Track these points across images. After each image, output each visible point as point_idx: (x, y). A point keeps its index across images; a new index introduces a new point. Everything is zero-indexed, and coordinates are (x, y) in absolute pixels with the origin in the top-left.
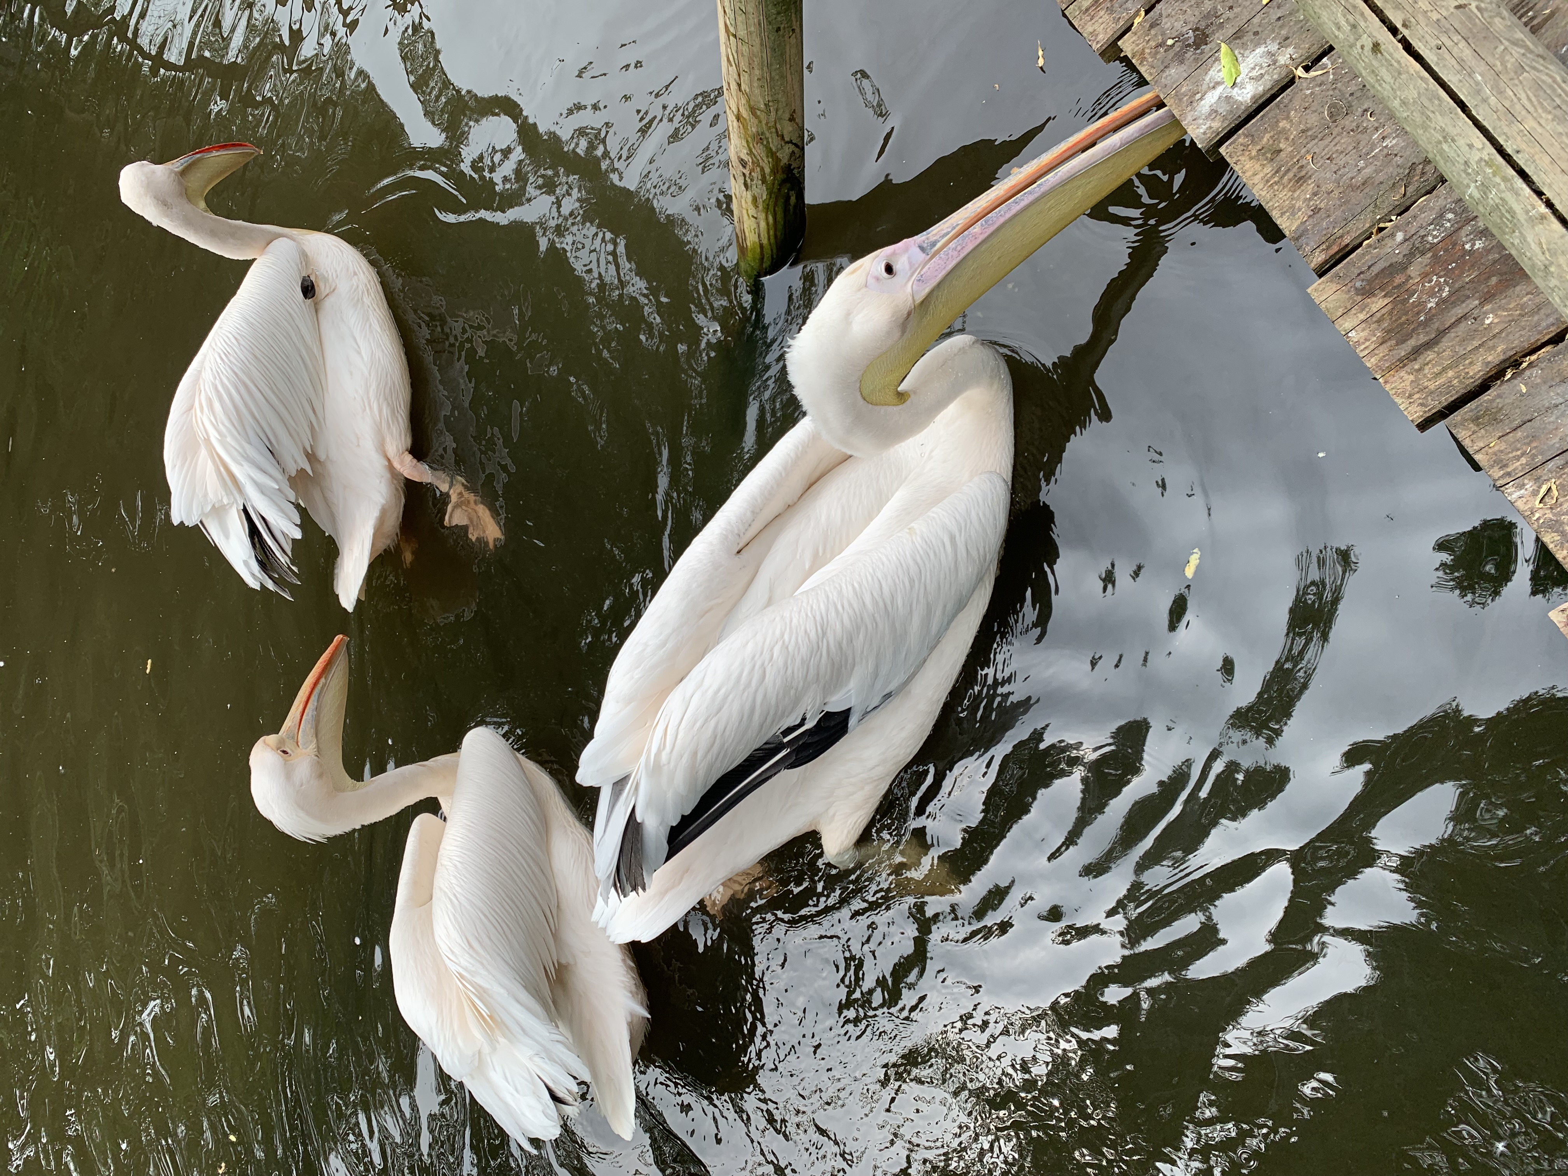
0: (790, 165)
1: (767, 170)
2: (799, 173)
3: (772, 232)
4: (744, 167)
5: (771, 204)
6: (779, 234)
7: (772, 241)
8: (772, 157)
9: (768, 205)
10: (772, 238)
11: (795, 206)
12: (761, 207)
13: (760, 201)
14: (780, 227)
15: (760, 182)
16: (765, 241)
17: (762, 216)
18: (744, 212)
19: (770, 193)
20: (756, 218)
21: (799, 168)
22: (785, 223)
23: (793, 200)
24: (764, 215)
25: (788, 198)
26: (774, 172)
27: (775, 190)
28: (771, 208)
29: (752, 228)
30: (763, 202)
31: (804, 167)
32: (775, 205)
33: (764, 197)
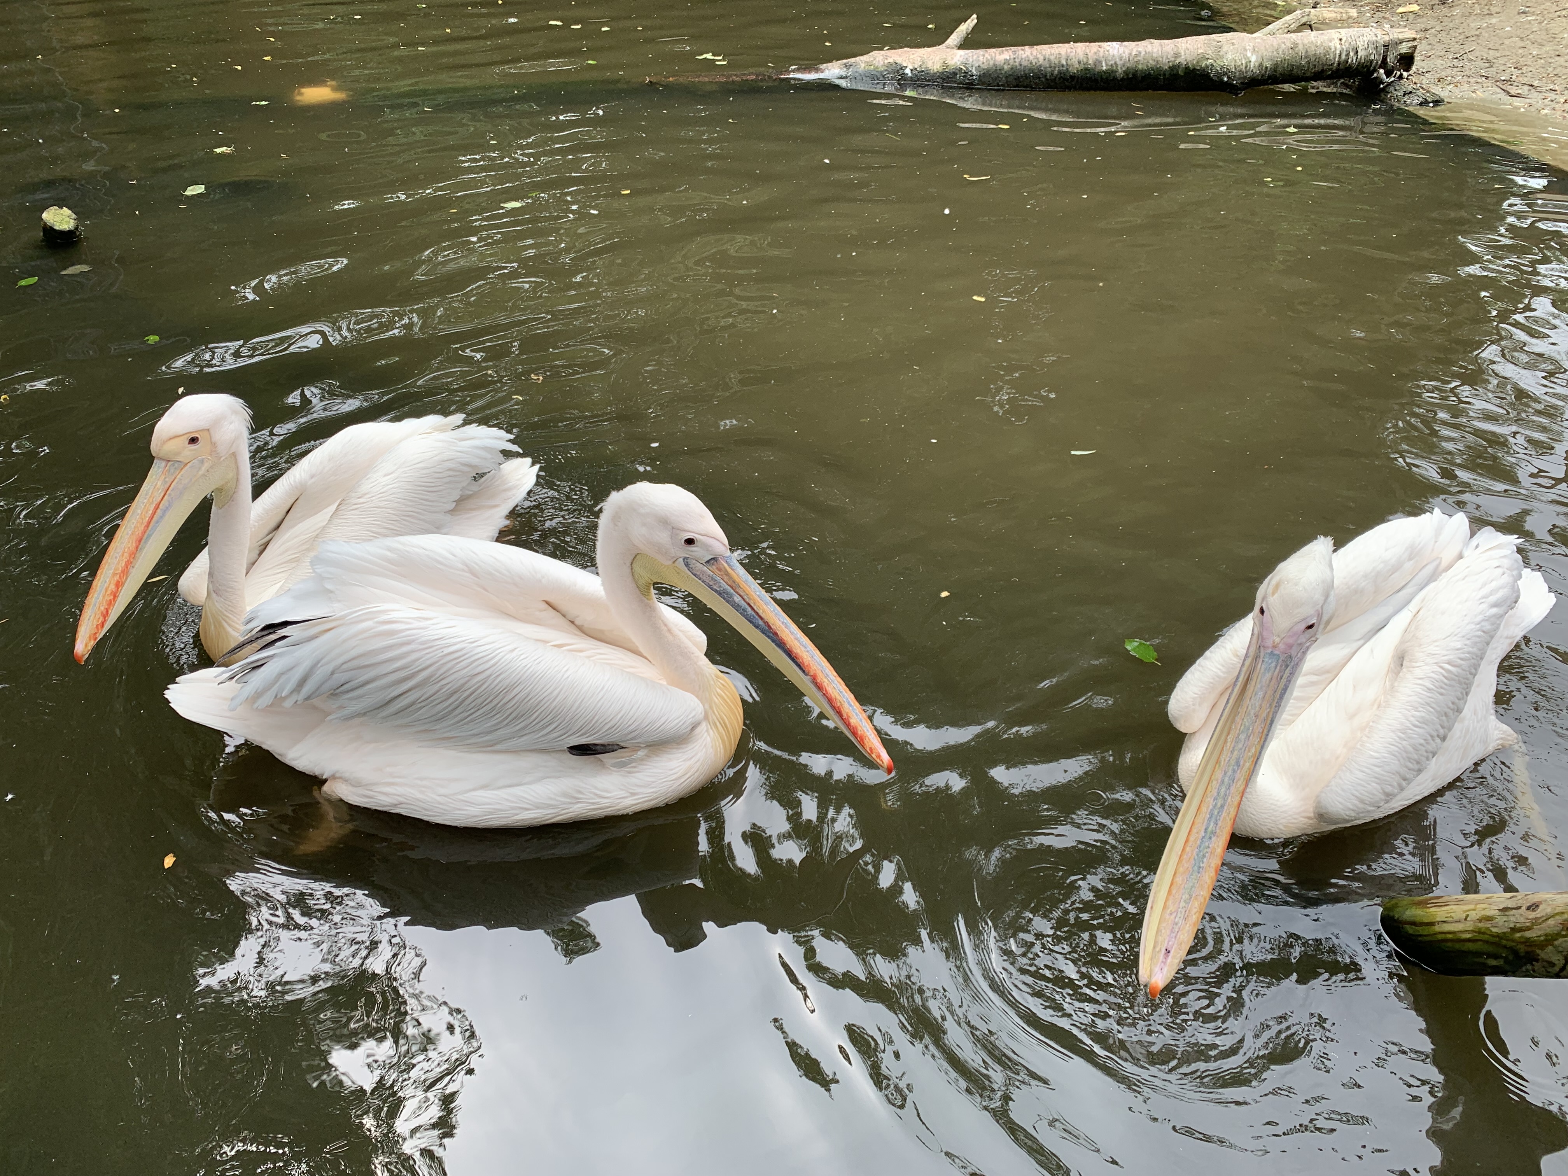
0: (1537, 961)
1: (1528, 934)
2: (1527, 970)
3: (1450, 936)
4: (1528, 908)
5: (1486, 937)
6: (1449, 944)
7: (1440, 937)
8: (1546, 940)
9: (1484, 933)
10: (1443, 936)
11: (1484, 964)
12: (1480, 925)
13: (1488, 925)
14: (1457, 946)
15: (1512, 925)
16: (1437, 928)
17: (1469, 926)
18: (1472, 907)
19: (1500, 936)
20: (1466, 919)
21: (1534, 971)
22: (1463, 952)
23: (1493, 962)
24: (1471, 928)
25: (1496, 957)
26: (1527, 942)
27: (1504, 942)
28: (1481, 937)
29: (1453, 915)
30: (1488, 928)
31: (1533, 977)
32: (1487, 942)
33: (1494, 930)
